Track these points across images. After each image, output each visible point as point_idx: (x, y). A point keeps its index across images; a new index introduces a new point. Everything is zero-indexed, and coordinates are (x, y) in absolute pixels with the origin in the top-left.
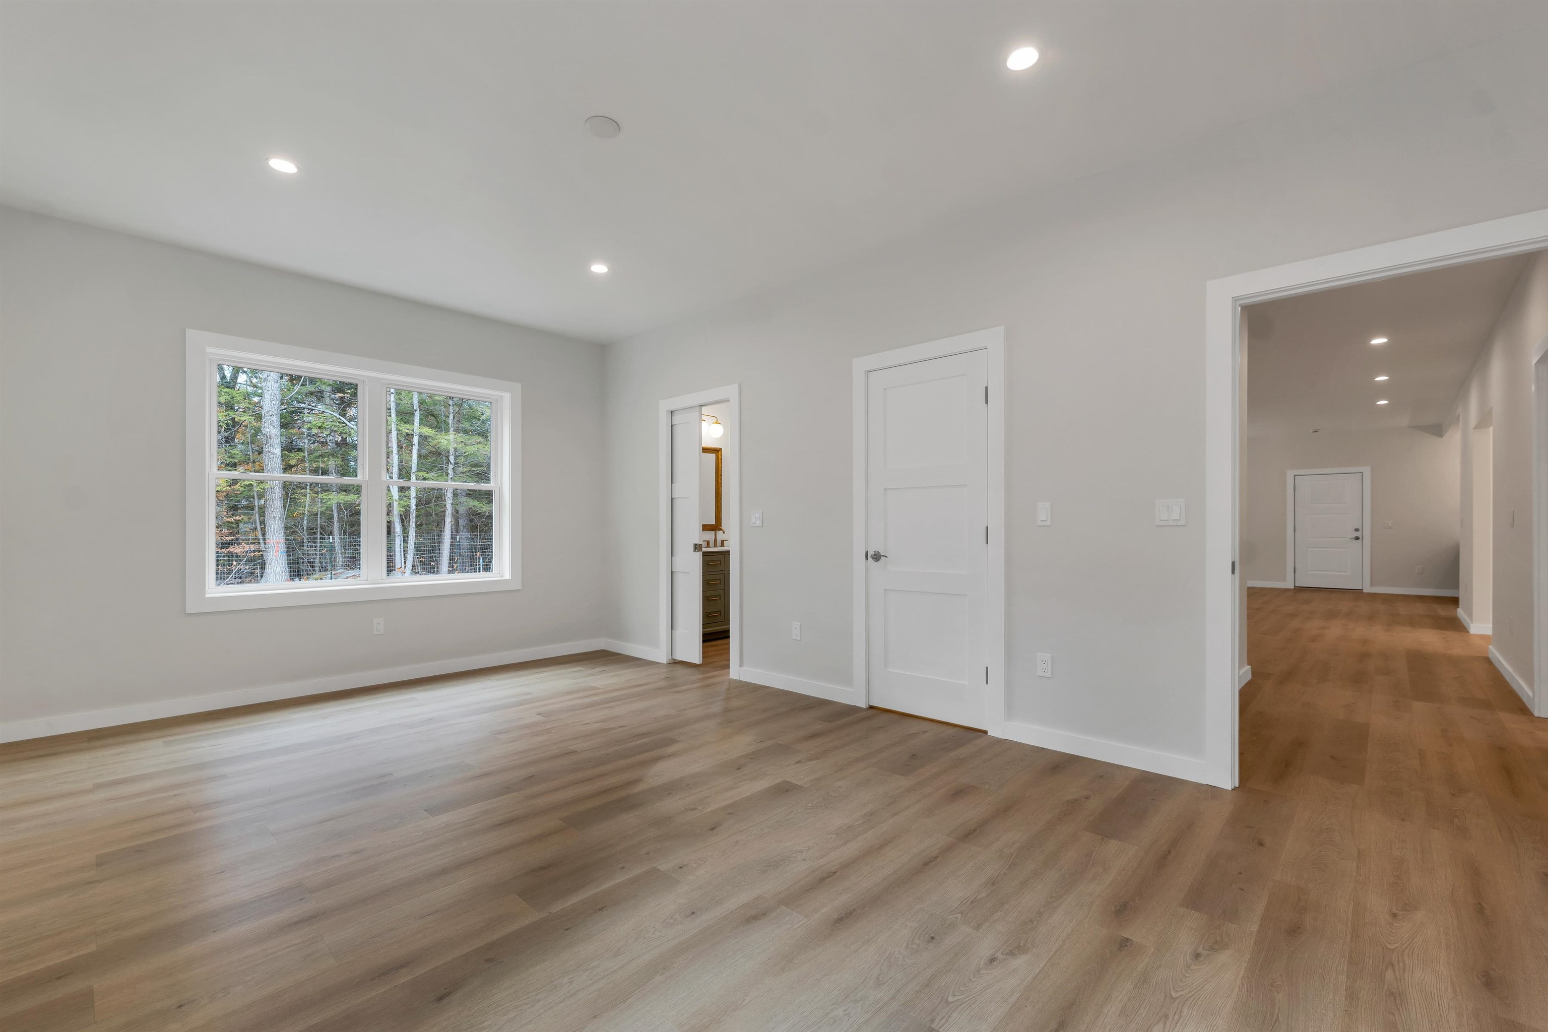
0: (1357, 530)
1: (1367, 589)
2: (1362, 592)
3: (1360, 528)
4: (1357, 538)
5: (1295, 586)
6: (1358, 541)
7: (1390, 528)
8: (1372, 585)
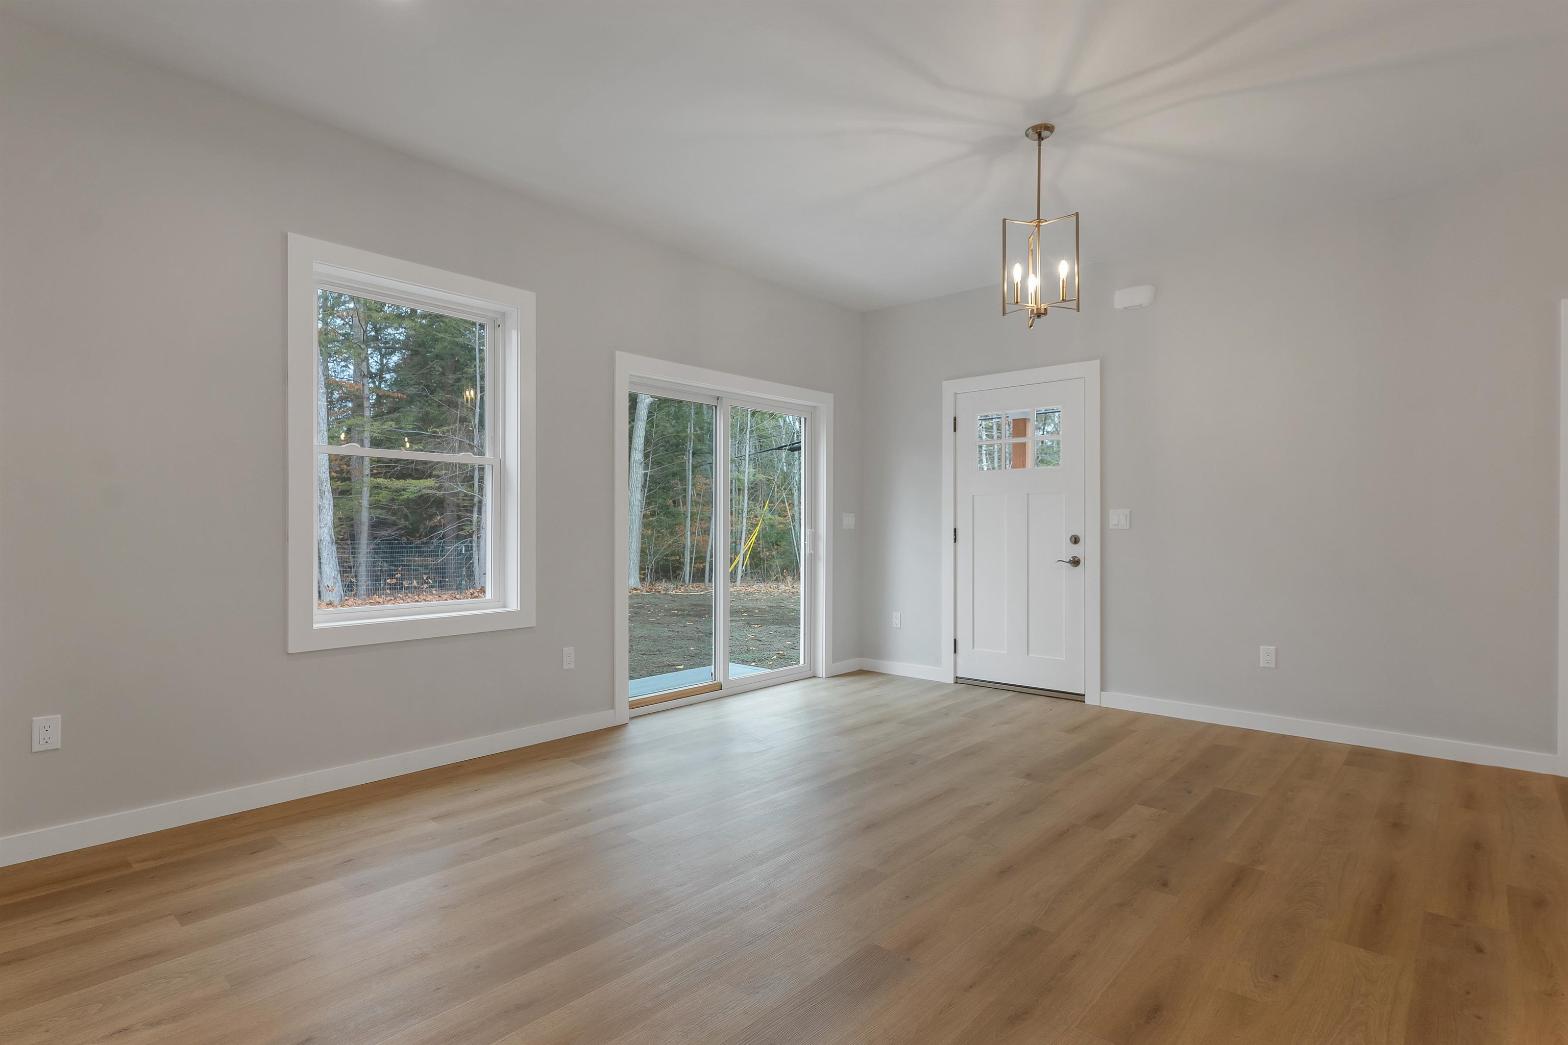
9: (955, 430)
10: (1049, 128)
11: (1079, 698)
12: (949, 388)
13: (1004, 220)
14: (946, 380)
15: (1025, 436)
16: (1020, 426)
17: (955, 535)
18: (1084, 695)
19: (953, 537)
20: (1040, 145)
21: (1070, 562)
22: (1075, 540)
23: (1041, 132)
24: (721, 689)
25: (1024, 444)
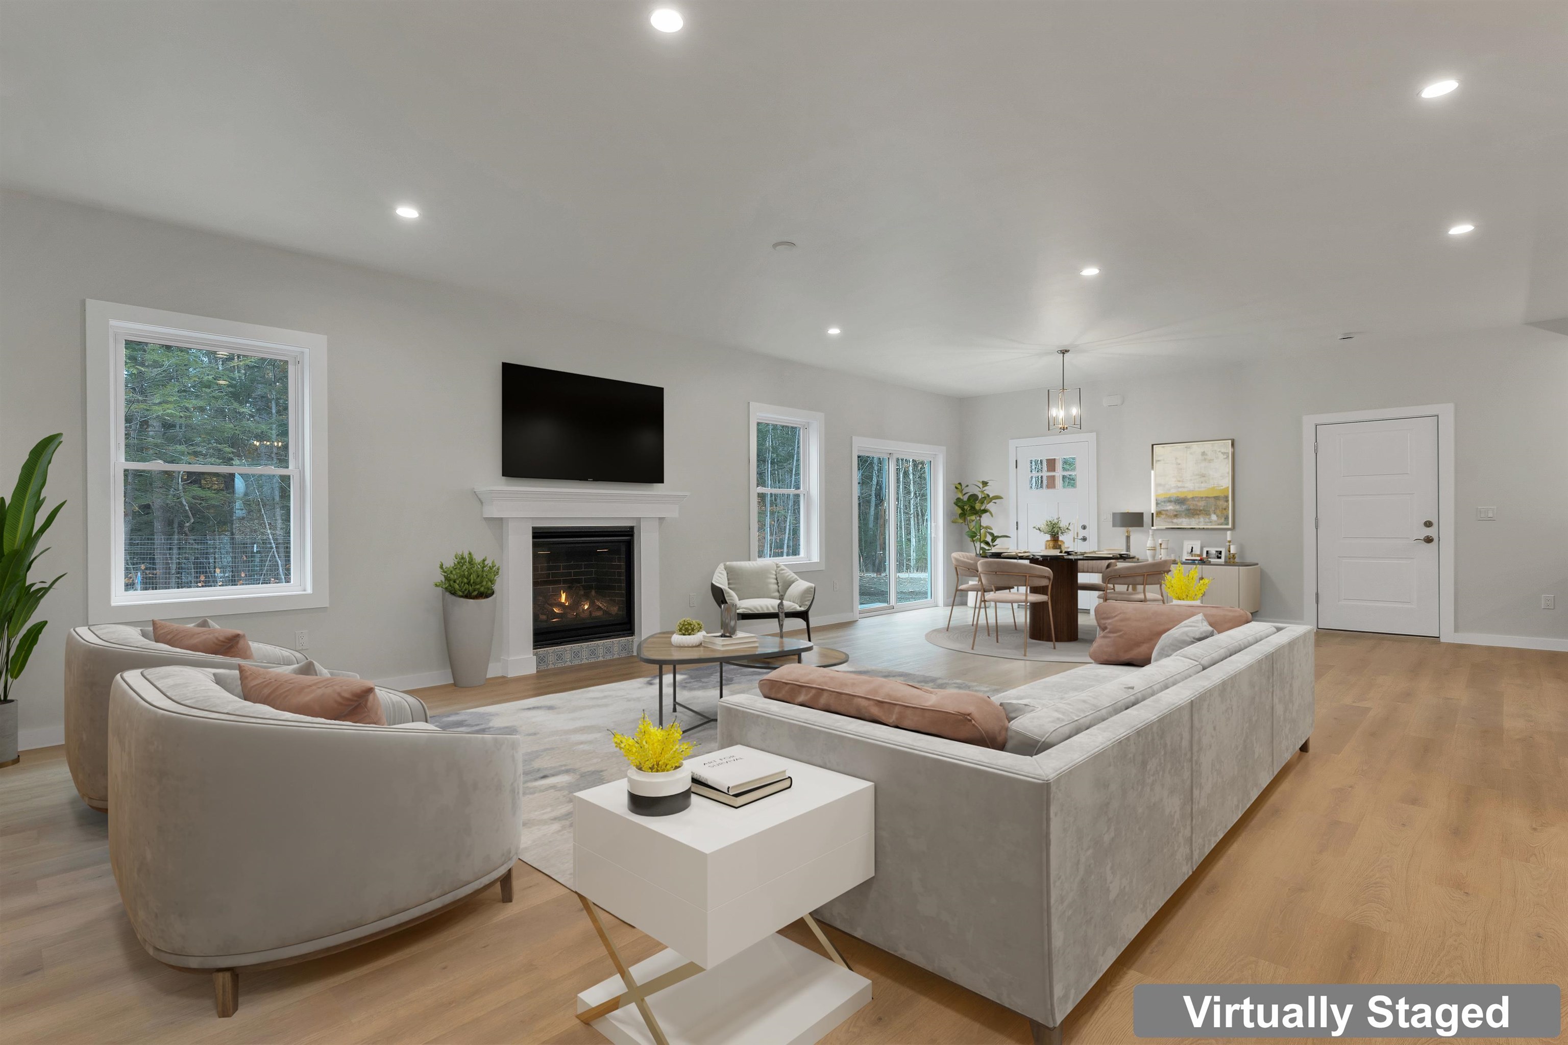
0: (1428, 524)
1: (1448, 636)
2: (1439, 642)
3: (1435, 521)
4: (1429, 540)
5: (1318, 628)
6: (1430, 544)
7: (1491, 519)
8: (1456, 630)
9: (1016, 467)
10: (1067, 351)
11: (1087, 611)
12: (1012, 444)
13: (1048, 391)
14: (1011, 439)
15: (1055, 471)
16: (1051, 464)
17: (1017, 525)
18: (1089, 610)
19: (1016, 527)
20: (1063, 357)
21: (1081, 539)
22: (1084, 527)
23: (1064, 352)
24: (893, 608)
25: (1054, 477)
